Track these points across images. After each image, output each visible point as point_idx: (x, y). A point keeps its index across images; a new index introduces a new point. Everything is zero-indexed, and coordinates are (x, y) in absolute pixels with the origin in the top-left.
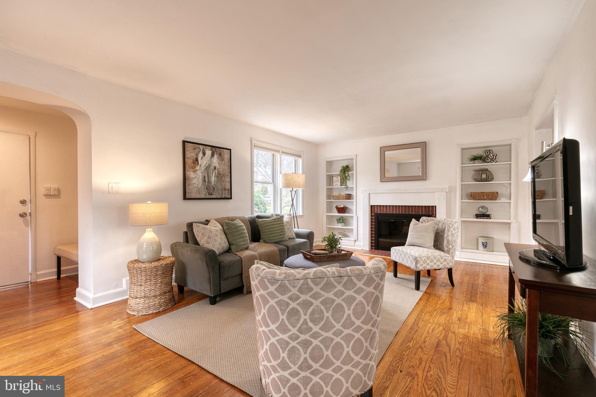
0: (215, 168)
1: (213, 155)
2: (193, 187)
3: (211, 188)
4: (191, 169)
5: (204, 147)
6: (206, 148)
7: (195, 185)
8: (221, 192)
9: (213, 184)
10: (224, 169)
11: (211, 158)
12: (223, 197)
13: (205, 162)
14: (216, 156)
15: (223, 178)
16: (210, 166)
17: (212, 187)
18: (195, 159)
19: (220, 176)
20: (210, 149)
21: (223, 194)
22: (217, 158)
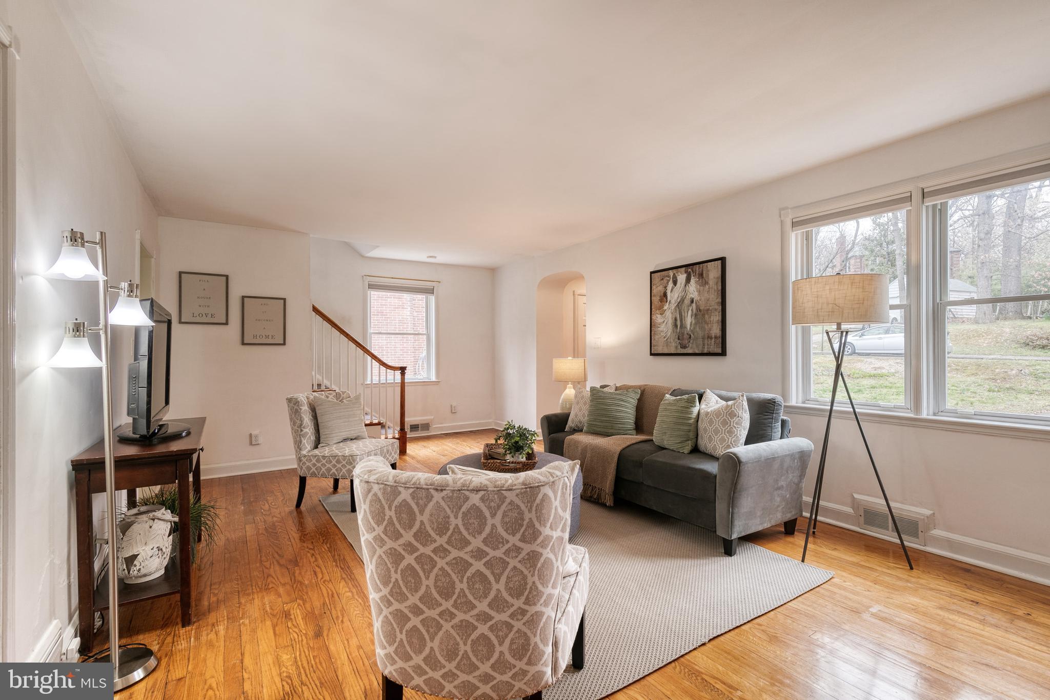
0: (692, 301)
1: (688, 280)
2: (660, 336)
3: (686, 336)
4: (658, 311)
5: (675, 271)
6: (677, 273)
7: (662, 334)
8: (701, 342)
9: (688, 328)
10: (708, 300)
11: (686, 286)
12: (705, 352)
13: (676, 296)
14: (693, 280)
15: (706, 316)
16: (683, 301)
17: (687, 334)
18: (662, 294)
19: (700, 314)
20: (684, 272)
21: (706, 347)
22: (696, 282)
